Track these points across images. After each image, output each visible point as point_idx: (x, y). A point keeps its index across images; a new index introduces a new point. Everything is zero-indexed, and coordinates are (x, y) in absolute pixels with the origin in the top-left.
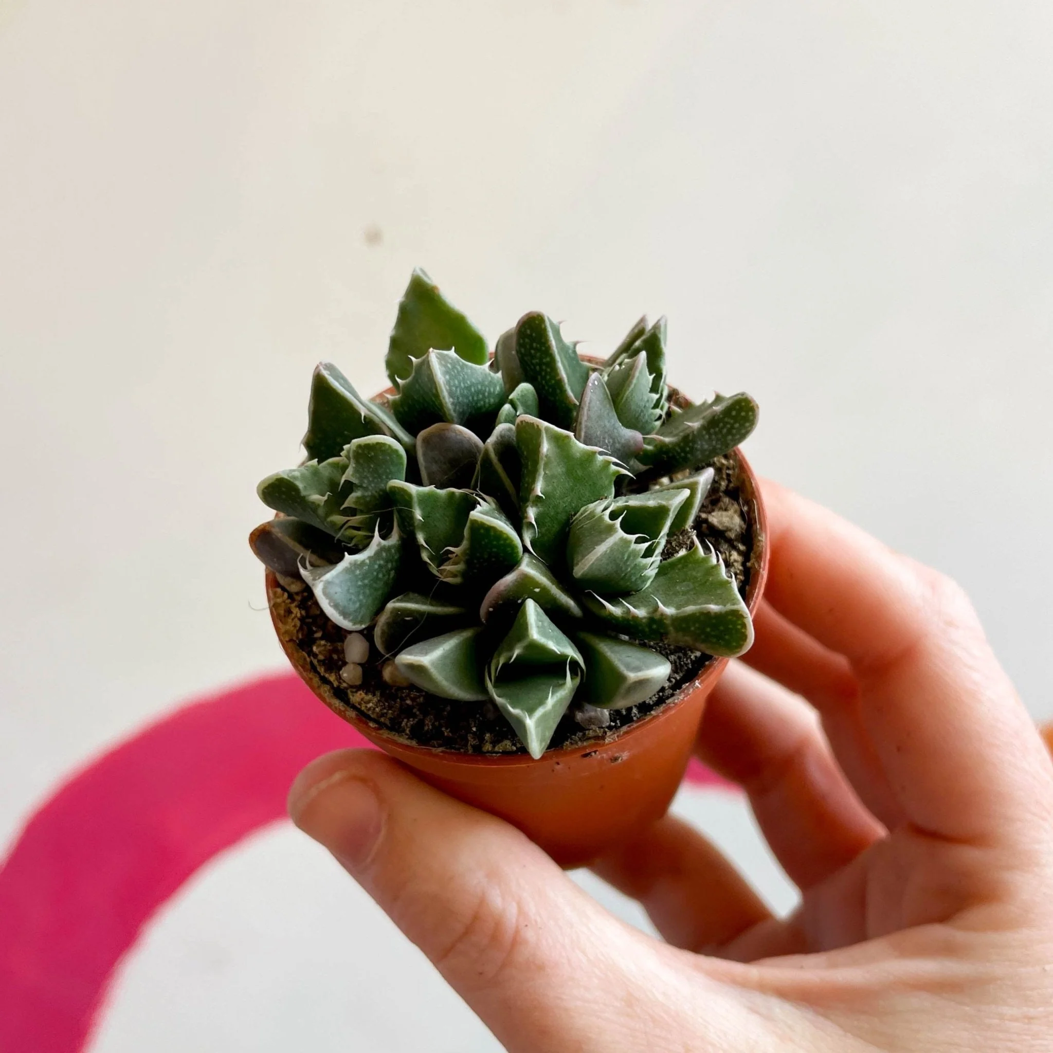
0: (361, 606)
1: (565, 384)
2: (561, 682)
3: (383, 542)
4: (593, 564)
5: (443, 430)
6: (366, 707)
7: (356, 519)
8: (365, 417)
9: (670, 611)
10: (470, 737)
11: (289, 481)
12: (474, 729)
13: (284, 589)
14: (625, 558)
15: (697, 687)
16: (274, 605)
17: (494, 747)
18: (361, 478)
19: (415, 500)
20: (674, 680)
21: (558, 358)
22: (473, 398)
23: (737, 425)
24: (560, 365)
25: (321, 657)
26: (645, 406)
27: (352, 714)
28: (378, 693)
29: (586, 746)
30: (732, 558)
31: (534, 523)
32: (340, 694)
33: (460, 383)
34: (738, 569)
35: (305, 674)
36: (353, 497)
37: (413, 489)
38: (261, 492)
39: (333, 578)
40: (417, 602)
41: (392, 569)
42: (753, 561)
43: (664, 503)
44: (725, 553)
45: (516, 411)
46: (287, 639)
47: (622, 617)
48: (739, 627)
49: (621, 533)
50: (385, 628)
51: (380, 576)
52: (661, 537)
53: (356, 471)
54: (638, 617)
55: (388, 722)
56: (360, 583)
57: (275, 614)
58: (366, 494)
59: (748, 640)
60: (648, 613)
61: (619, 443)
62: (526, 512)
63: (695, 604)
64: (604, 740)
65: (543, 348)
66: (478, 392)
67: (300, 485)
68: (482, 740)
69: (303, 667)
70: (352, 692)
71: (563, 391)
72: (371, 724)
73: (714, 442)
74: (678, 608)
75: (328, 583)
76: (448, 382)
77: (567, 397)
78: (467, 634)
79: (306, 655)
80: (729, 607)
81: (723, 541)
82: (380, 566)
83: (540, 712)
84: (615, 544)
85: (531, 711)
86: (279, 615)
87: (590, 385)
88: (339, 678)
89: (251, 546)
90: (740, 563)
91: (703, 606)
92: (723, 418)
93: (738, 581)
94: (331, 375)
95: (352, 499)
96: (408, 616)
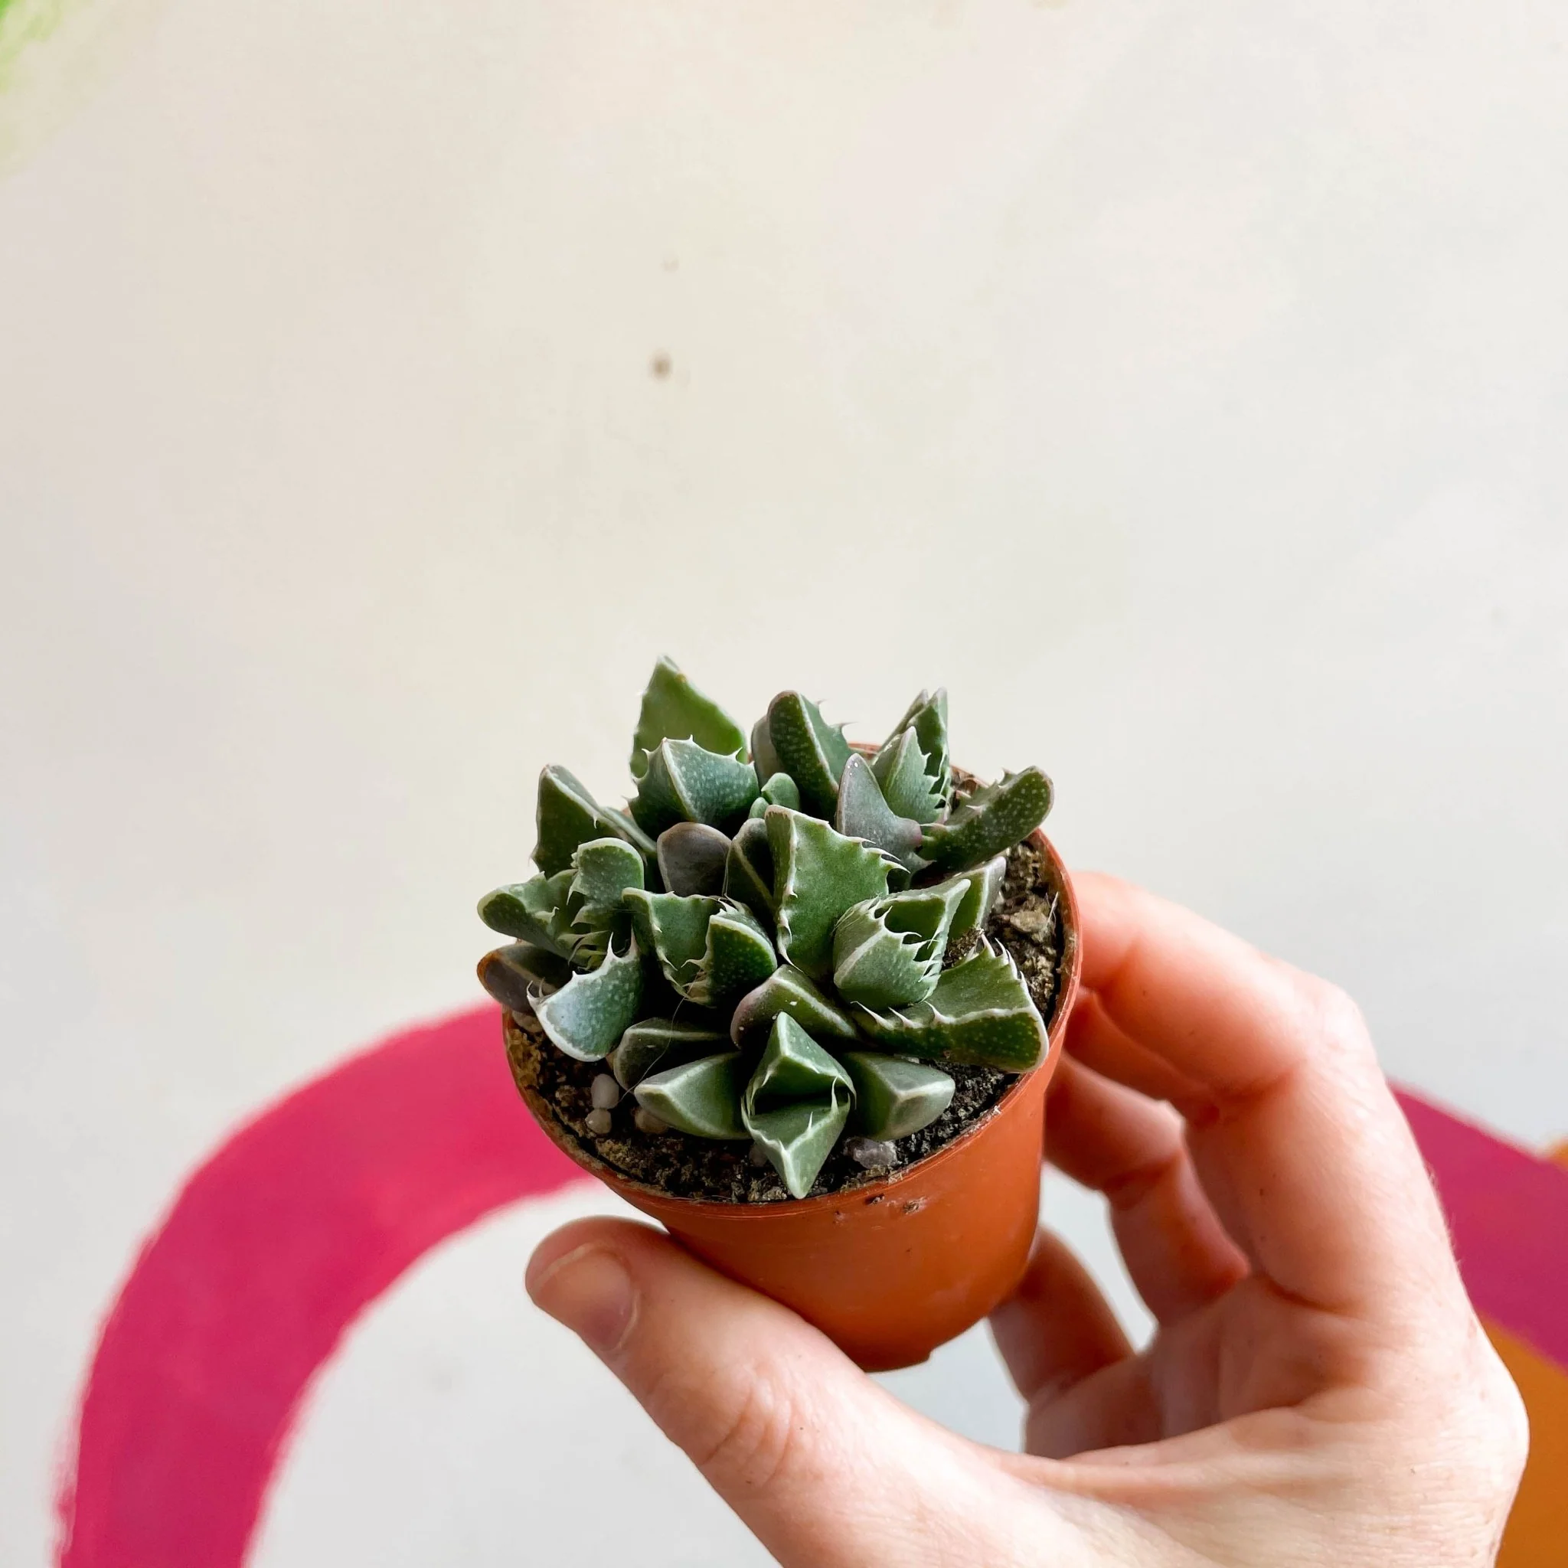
0: (594, 1033)
1: (827, 772)
2: (826, 1109)
3: (618, 960)
4: (854, 968)
5: (687, 831)
6: (615, 1157)
7: (589, 937)
8: (597, 822)
9: (948, 1019)
10: (734, 1185)
11: (510, 896)
12: (739, 1177)
13: (523, 1030)
14: (895, 961)
15: (996, 1114)
16: (511, 1048)
17: (761, 1195)
18: (591, 888)
19: (652, 908)
20: (971, 1109)
21: (817, 742)
22: (718, 793)
23: (1029, 806)
24: (820, 750)
25: (564, 1104)
26: (920, 790)
27: (598, 1165)
28: (629, 1142)
29: (865, 1188)
30: (1040, 965)
31: (788, 927)
32: (587, 1145)
33: (700, 775)
34: (1047, 976)
35: (545, 1123)
36: (583, 912)
37: (649, 897)
38: (482, 912)
39: (560, 1001)
40: (660, 1028)
41: (630, 991)
42: (1063, 965)
43: (937, 896)
44: (1032, 959)
45: (769, 804)
46: (526, 1085)
47: (895, 1030)
48: (1030, 1033)
49: (884, 931)
50: (624, 1058)
51: (616, 998)
52: (938, 935)
53: (585, 881)
54: (912, 1029)
55: (639, 1173)
56: (591, 1006)
57: (512, 1055)
58: (598, 906)
59: (1042, 1048)
60: (924, 1023)
61: (890, 834)
62: (779, 915)
63: (977, 1009)
65: (800, 733)
66: (725, 786)
67: (524, 901)
68: (747, 1188)
69: (543, 1115)
70: (600, 1142)
71: (826, 780)
72: (620, 1176)
73: (1004, 828)
74: (957, 1015)
75: (554, 1007)
76: (685, 775)
78: (718, 1060)
79: (547, 1102)
80: (1016, 1010)
81: (1029, 945)
82: (615, 986)
83: (798, 1142)
84: (878, 943)
85: (787, 1142)
86: (517, 1060)
87: (849, 765)
88: (585, 1127)
89: (480, 980)
90: (1049, 970)
91: (986, 1011)
92: (1012, 798)
93: (1046, 990)
94: (559, 778)
95: (582, 914)
96: (651, 1043)
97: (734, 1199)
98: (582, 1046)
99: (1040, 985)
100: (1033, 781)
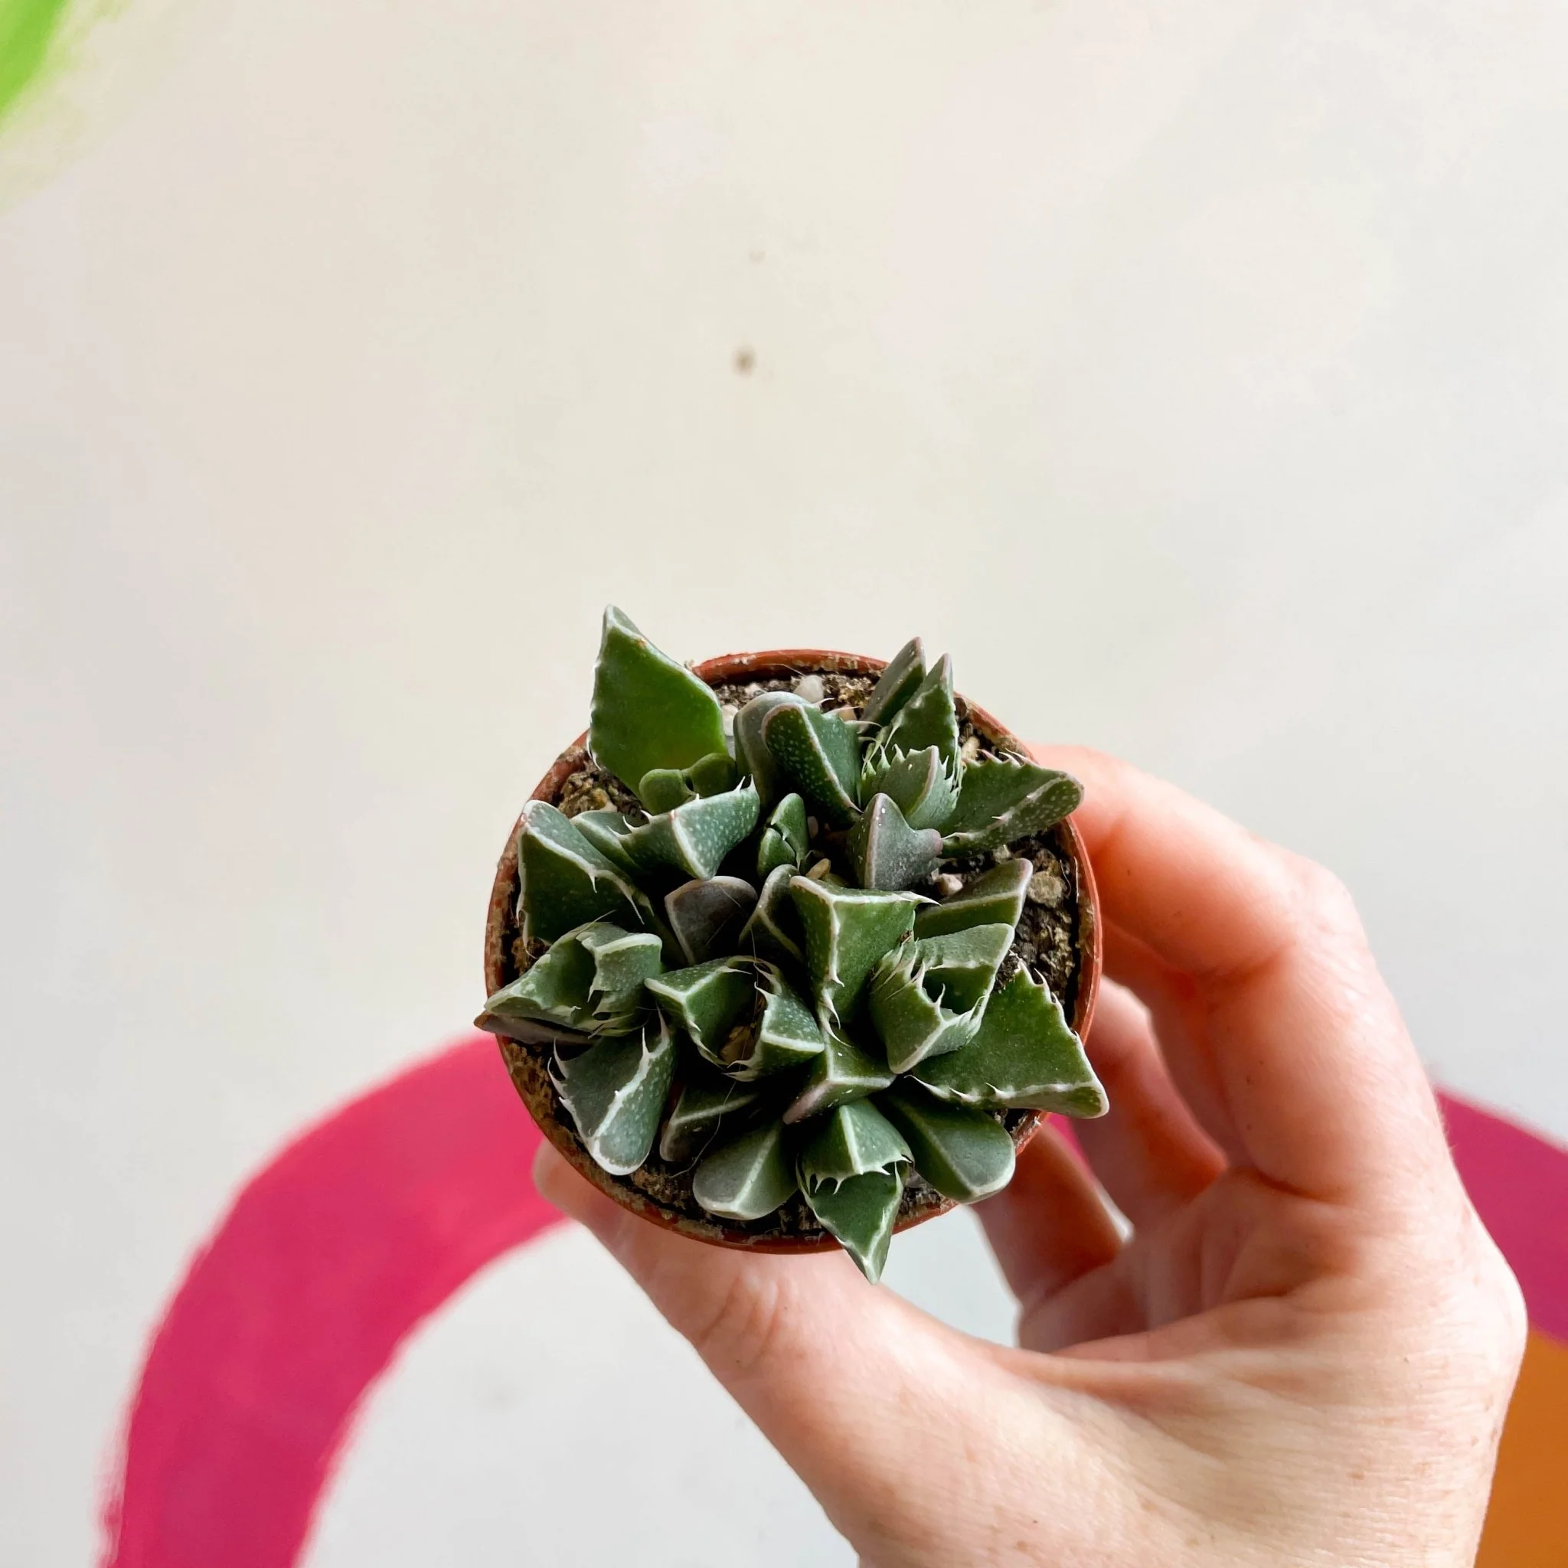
1: (836, 786)
2: (892, 1195)
3: (654, 1055)
5: (698, 888)
6: (653, 1190)
7: (613, 1021)
8: (595, 881)
9: (1008, 1094)
11: (525, 999)
15: (1037, 1127)
17: (812, 1224)
18: (612, 984)
19: (687, 1008)
21: (823, 755)
22: (729, 842)
23: (1057, 810)
24: (827, 763)
26: (940, 801)
30: (1057, 938)
31: (833, 1009)
34: (1065, 951)
36: (605, 1003)
37: (680, 994)
39: (608, 1129)
40: (703, 1107)
42: (1082, 941)
44: (1048, 930)
45: (782, 835)
46: (542, 1115)
47: (949, 1099)
48: (1091, 1101)
49: (943, 1025)
50: (672, 1146)
51: (657, 1093)
53: (606, 978)
54: (971, 1103)
55: (682, 1205)
56: (637, 1117)
57: (519, 1083)
58: (621, 996)
60: (983, 1095)
61: (914, 855)
62: (820, 994)
63: (1038, 1081)
65: (804, 746)
67: (539, 1002)
69: (569, 1150)
71: (835, 793)
72: (667, 1216)
74: (1017, 1088)
75: (605, 1140)
76: (702, 854)
77: (840, 800)
80: (1079, 1084)
81: (1043, 912)
82: (655, 1085)
83: (875, 1242)
86: (523, 1083)
87: (877, 818)
90: (1067, 942)
91: (1047, 1085)
92: (1041, 805)
93: (1067, 968)
94: (542, 831)
95: (604, 1005)
96: (697, 1127)
97: (783, 1227)
98: (635, 1161)
99: (1059, 961)
100: (1064, 788)
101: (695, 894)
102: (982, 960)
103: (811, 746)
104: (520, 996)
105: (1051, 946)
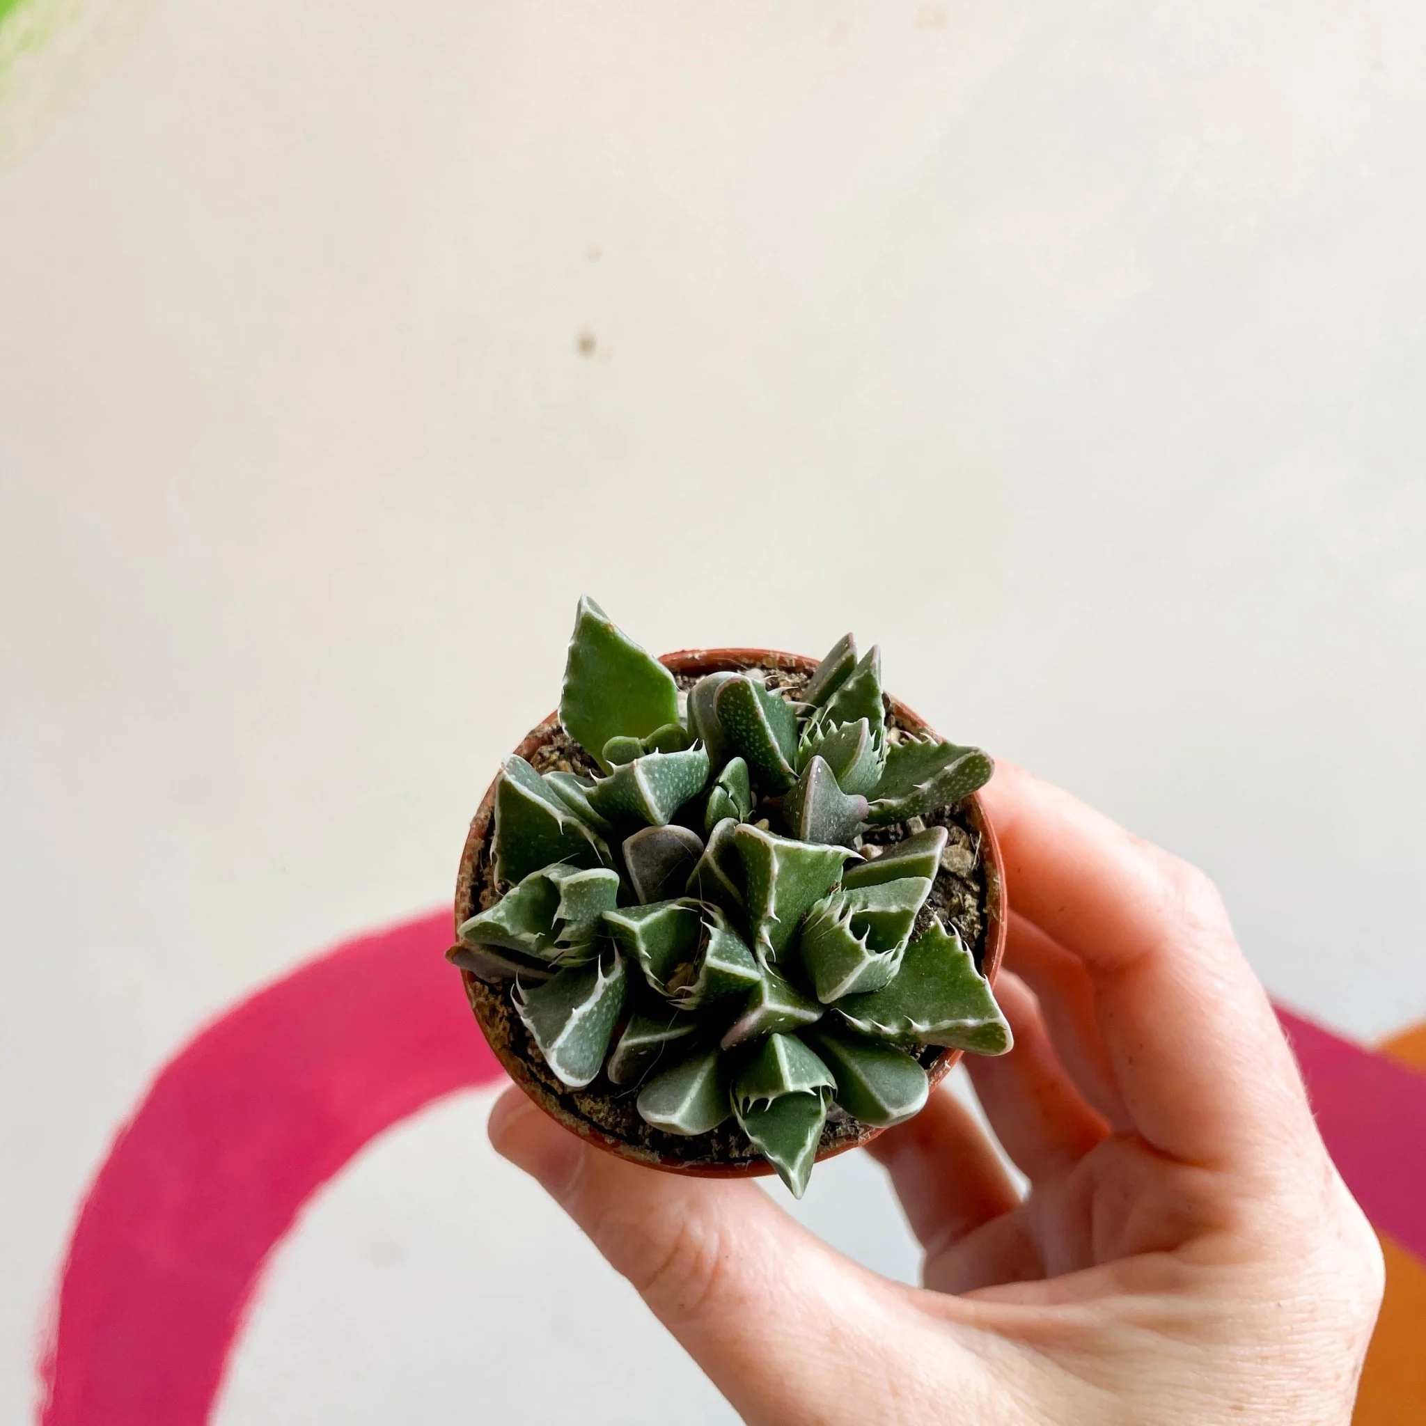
0: (594, 1056)
1: (777, 752)
2: (817, 1116)
3: (608, 980)
5: (653, 834)
6: (598, 1117)
7: (572, 950)
8: (562, 825)
9: (923, 1026)
10: (713, 1142)
11: (495, 924)
16: (476, 1005)
17: (741, 1152)
18: (575, 913)
19: (638, 935)
21: (767, 724)
22: (682, 795)
23: (971, 781)
24: (770, 732)
27: (584, 1129)
30: (967, 903)
31: (768, 942)
32: (568, 1103)
34: (974, 915)
35: (526, 1087)
36: (567, 931)
37: (634, 924)
39: (564, 1042)
40: (649, 1033)
41: (618, 1005)
42: (989, 906)
43: (907, 907)
44: (958, 896)
45: (728, 793)
46: (500, 1046)
47: (872, 1032)
49: (868, 959)
50: (619, 1066)
52: (907, 934)
53: (569, 907)
54: (890, 1035)
55: (624, 1132)
56: (591, 1035)
57: (480, 1016)
58: (581, 926)
60: (901, 1028)
61: (844, 816)
62: (758, 930)
63: (951, 1017)
64: (857, 1139)
65: (750, 716)
66: (686, 784)
67: (508, 927)
69: (522, 1078)
70: (577, 1097)
71: (775, 759)
72: (608, 1139)
73: (945, 799)
74: (933, 1022)
75: (561, 1051)
76: (659, 798)
77: (781, 766)
78: (708, 1064)
79: (523, 1062)
80: (988, 1020)
81: (954, 881)
82: (608, 1008)
83: (800, 1157)
84: (866, 967)
86: (484, 1017)
87: (814, 776)
89: (447, 959)
90: (975, 908)
91: (958, 1020)
92: (956, 776)
93: (975, 931)
94: (517, 779)
95: (566, 934)
96: (642, 1051)
97: (714, 1155)
98: (587, 1074)
99: (968, 924)
100: (977, 761)
101: (650, 840)
102: (903, 905)
103: (756, 715)
104: (492, 921)
105: (961, 910)
